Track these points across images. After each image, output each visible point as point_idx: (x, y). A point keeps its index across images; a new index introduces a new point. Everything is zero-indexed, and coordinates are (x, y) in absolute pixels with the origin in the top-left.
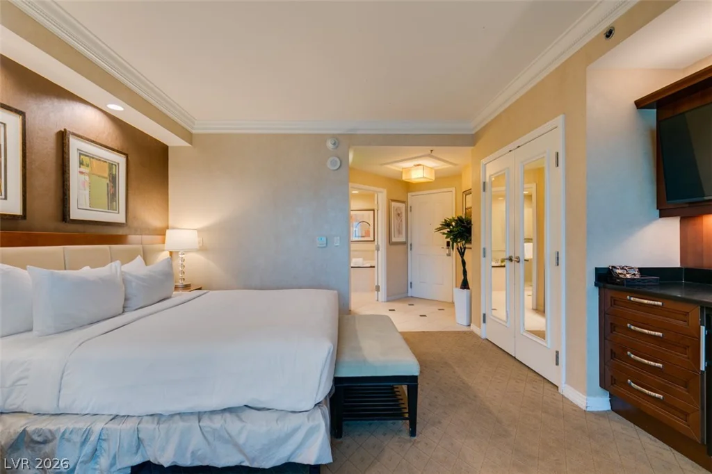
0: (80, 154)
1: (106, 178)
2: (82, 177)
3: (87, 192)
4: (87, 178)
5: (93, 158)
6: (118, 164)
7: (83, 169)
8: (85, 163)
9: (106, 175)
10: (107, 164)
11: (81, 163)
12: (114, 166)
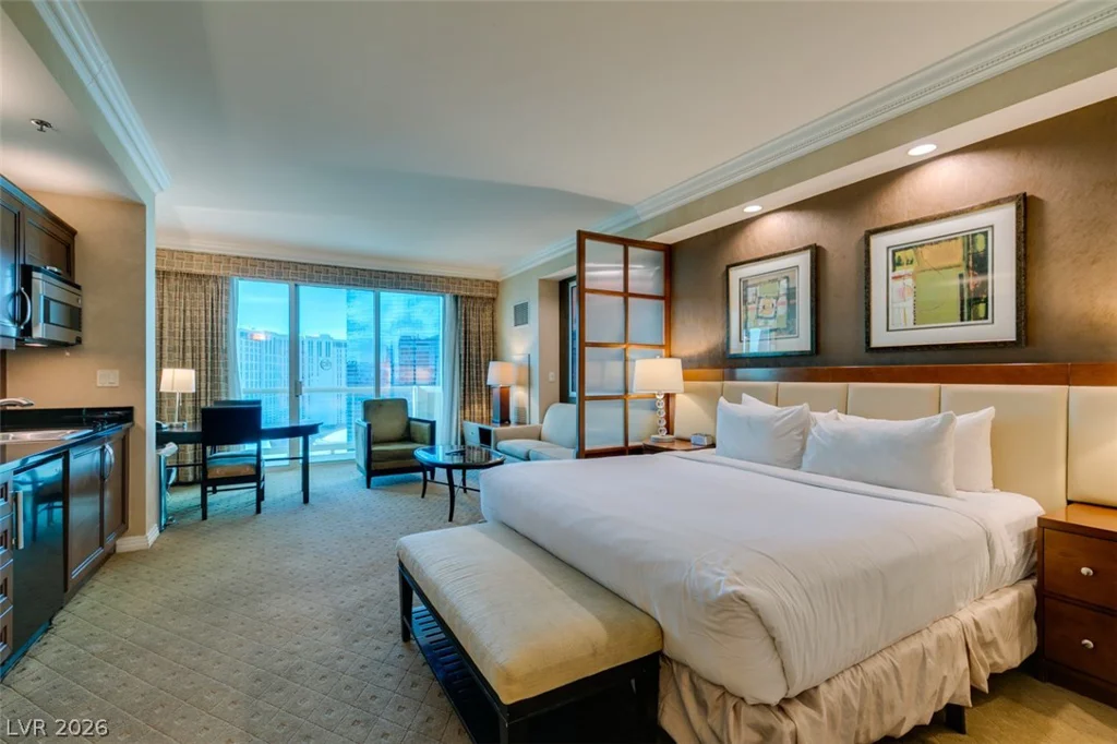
0: (894, 252)
1: (958, 266)
2: (899, 283)
3: (910, 303)
4: (909, 281)
5: (921, 246)
6: (992, 226)
7: (900, 271)
8: (904, 261)
9: (958, 258)
10: (960, 242)
11: (897, 264)
12: (981, 238)
